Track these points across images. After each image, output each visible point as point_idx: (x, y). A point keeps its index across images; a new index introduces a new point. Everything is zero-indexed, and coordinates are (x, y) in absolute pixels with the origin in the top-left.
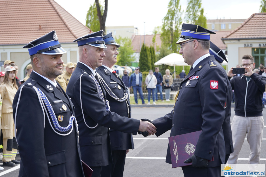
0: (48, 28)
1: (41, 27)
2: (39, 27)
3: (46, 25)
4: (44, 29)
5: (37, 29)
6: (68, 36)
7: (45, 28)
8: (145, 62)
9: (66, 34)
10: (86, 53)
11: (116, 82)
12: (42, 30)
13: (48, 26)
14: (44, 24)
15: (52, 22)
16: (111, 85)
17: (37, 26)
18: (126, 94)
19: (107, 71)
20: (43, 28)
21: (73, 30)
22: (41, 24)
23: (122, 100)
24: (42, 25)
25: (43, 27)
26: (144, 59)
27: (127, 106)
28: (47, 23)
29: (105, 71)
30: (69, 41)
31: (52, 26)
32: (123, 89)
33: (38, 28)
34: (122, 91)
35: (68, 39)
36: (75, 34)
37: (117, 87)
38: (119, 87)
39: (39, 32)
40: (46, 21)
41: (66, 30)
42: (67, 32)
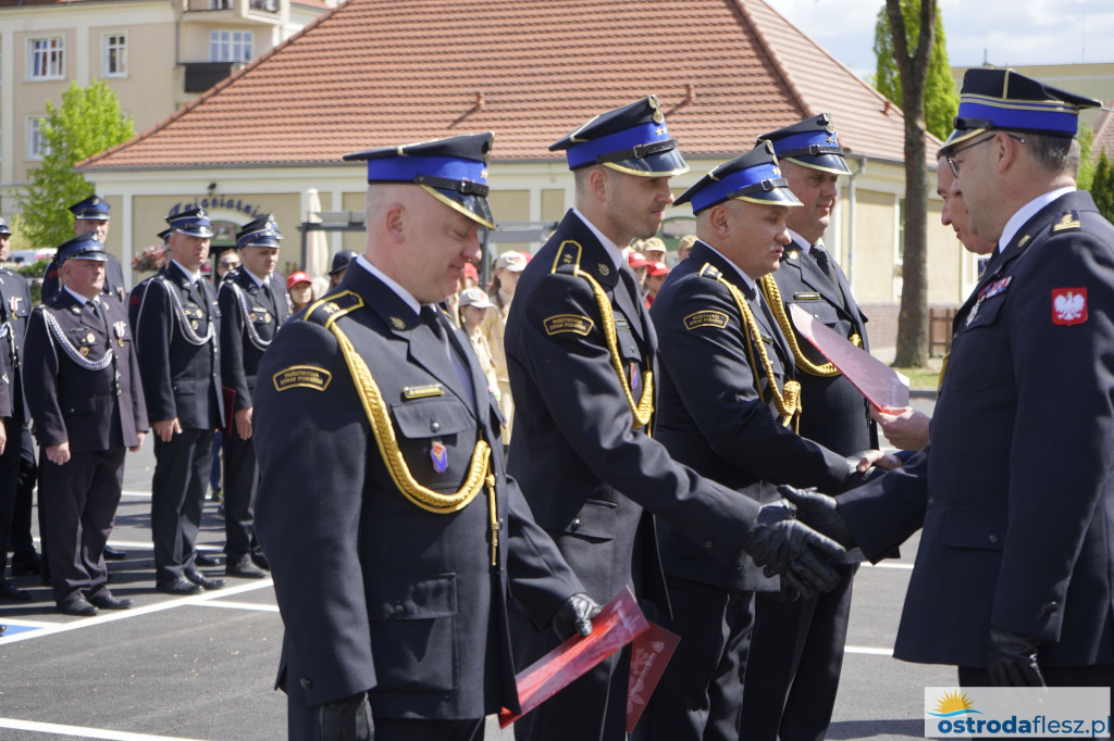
0: (717, 95)
1: (693, 94)
2: (683, 91)
3: (712, 86)
4: (703, 99)
5: (678, 101)
7: (708, 95)
12: (695, 105)
13: (718, 90)
14: (704, 81)
15: (735, 71)
17: (678, 87)
20: (698, 95)
21: (815, 104)
22: (691, 82)
24: (696, 86)
25: (700, 91)
28: (717, 76)
31: (735, 90)
33: (681, 96)
39: (684, 110)
40: (711, 67)
41: (784, 106)
42: (790, 111)
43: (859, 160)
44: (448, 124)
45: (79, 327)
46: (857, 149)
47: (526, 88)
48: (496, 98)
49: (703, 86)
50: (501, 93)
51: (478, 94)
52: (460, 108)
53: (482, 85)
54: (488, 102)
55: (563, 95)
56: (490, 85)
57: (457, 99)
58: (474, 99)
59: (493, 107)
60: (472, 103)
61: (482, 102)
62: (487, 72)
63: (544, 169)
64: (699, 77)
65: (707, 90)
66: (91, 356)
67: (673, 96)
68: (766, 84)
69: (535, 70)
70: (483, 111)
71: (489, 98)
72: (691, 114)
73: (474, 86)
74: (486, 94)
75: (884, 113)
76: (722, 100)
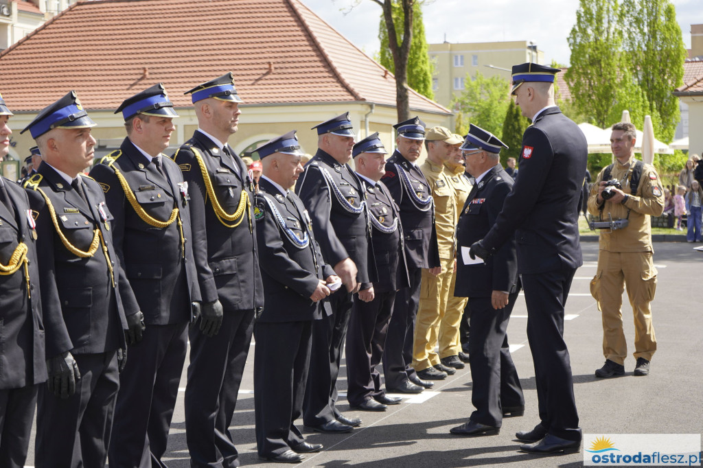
0: (287, 68)
1: (273, 68)
2: (267, 66)
3: (284, 63)
4: (279, 71)
5: (264, 72)
6: (332, 86)
7: (281, 68)
8: (516, 144)
9: (328, 82)
12: (274, 74)
13: (287, 65)
14: (279, 60)
15: (297, 54)
17: (263, 63)
20: (276, 68)
22: (272, 61)
24: (274, 63)
25: (277, 66)
26: (514, 137)
28: (286, 57)
30: (334, 98)
31: (297, 65)
33: (266, 69)
35: (331, 93)
36: (347, 81)
39: (267, 77)
40: (283, 52)
41: (327, 74)
42: (330, 77)
43: (371, 106)
44: (127, 87)
45: (375, 202)
46: (369, 99)
47: (173, 65)
48: (155, 71)
49: (278, 63)
50: (158, 68)
51: (144, 69)
52: (134, 77)
53: (146, 63)
54: (150, 74)
55: (195, 69)
56: (151, 63)
57: (132, 72)
58: (142, 71)
59: (153, 76)
60: (141, 74)
61: (147, 73)
62: (150, 56)
63: (186, 113)
64: (276, 58)
65: (281, 65)
66: (386, 223)
67: (261, 69)
68: (315, 61)
69: (178, 54)
70: (148, 79)
71: (151, 71)
72: (271, 79)
73: (142, 64)
74: (149, 69)
75: (384, 77)
76: (290, 70)
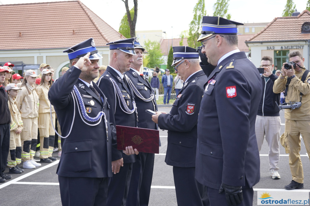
1: (75, 32)
2: (72, 32)
4: (77, 34)
5: (71, 34)
6: (100, 40)
7: (79, 33)
9: (99, 38)
10: (116, 57)
11: (143, 84)
13: (81, 31)
14: (77, 29)
15: (85, 27)
16: (139, 86)
17: (71, 31)
18: (152, 95)
19: (135, 74)
21: (105, 35)
22: (75, 29)
23: (148, 100)
25: (76, 32)
27: (153, 106)
28: (81, 28)
29: (133, 73)
30: (101, 45)
31: (85, 31)
32: (149, 90)
34: (149, 91)
35: (100, 43)
36: (106, 38)
37: (144, 88)
38: (146, 89)
40: (79, 26)
42: (99, 36)
47: (32, 31)
48: (25, 34)
50: (26, 32)
52: (15, 36)
53: (21, 31)
55: (42, 33)
56: (23, 31)
57: (14, 34)
58: (19, 34)
59: (24, 36)
61: (21, 35)
62: (22, 27)
63: (38, 51)
65: (78, 31)
68: (93, 30)
69: (35, 27)
70: (22, 37)
71: (23, 34)
72: (74, 37)
73: (19, 31)
75: (121, 37)
76: (82, 34)
